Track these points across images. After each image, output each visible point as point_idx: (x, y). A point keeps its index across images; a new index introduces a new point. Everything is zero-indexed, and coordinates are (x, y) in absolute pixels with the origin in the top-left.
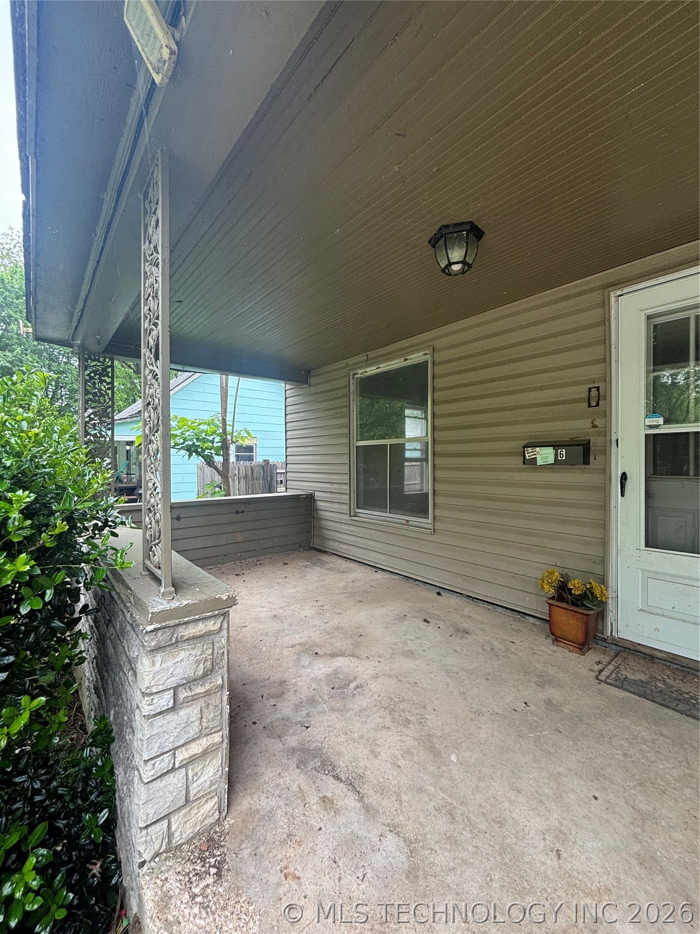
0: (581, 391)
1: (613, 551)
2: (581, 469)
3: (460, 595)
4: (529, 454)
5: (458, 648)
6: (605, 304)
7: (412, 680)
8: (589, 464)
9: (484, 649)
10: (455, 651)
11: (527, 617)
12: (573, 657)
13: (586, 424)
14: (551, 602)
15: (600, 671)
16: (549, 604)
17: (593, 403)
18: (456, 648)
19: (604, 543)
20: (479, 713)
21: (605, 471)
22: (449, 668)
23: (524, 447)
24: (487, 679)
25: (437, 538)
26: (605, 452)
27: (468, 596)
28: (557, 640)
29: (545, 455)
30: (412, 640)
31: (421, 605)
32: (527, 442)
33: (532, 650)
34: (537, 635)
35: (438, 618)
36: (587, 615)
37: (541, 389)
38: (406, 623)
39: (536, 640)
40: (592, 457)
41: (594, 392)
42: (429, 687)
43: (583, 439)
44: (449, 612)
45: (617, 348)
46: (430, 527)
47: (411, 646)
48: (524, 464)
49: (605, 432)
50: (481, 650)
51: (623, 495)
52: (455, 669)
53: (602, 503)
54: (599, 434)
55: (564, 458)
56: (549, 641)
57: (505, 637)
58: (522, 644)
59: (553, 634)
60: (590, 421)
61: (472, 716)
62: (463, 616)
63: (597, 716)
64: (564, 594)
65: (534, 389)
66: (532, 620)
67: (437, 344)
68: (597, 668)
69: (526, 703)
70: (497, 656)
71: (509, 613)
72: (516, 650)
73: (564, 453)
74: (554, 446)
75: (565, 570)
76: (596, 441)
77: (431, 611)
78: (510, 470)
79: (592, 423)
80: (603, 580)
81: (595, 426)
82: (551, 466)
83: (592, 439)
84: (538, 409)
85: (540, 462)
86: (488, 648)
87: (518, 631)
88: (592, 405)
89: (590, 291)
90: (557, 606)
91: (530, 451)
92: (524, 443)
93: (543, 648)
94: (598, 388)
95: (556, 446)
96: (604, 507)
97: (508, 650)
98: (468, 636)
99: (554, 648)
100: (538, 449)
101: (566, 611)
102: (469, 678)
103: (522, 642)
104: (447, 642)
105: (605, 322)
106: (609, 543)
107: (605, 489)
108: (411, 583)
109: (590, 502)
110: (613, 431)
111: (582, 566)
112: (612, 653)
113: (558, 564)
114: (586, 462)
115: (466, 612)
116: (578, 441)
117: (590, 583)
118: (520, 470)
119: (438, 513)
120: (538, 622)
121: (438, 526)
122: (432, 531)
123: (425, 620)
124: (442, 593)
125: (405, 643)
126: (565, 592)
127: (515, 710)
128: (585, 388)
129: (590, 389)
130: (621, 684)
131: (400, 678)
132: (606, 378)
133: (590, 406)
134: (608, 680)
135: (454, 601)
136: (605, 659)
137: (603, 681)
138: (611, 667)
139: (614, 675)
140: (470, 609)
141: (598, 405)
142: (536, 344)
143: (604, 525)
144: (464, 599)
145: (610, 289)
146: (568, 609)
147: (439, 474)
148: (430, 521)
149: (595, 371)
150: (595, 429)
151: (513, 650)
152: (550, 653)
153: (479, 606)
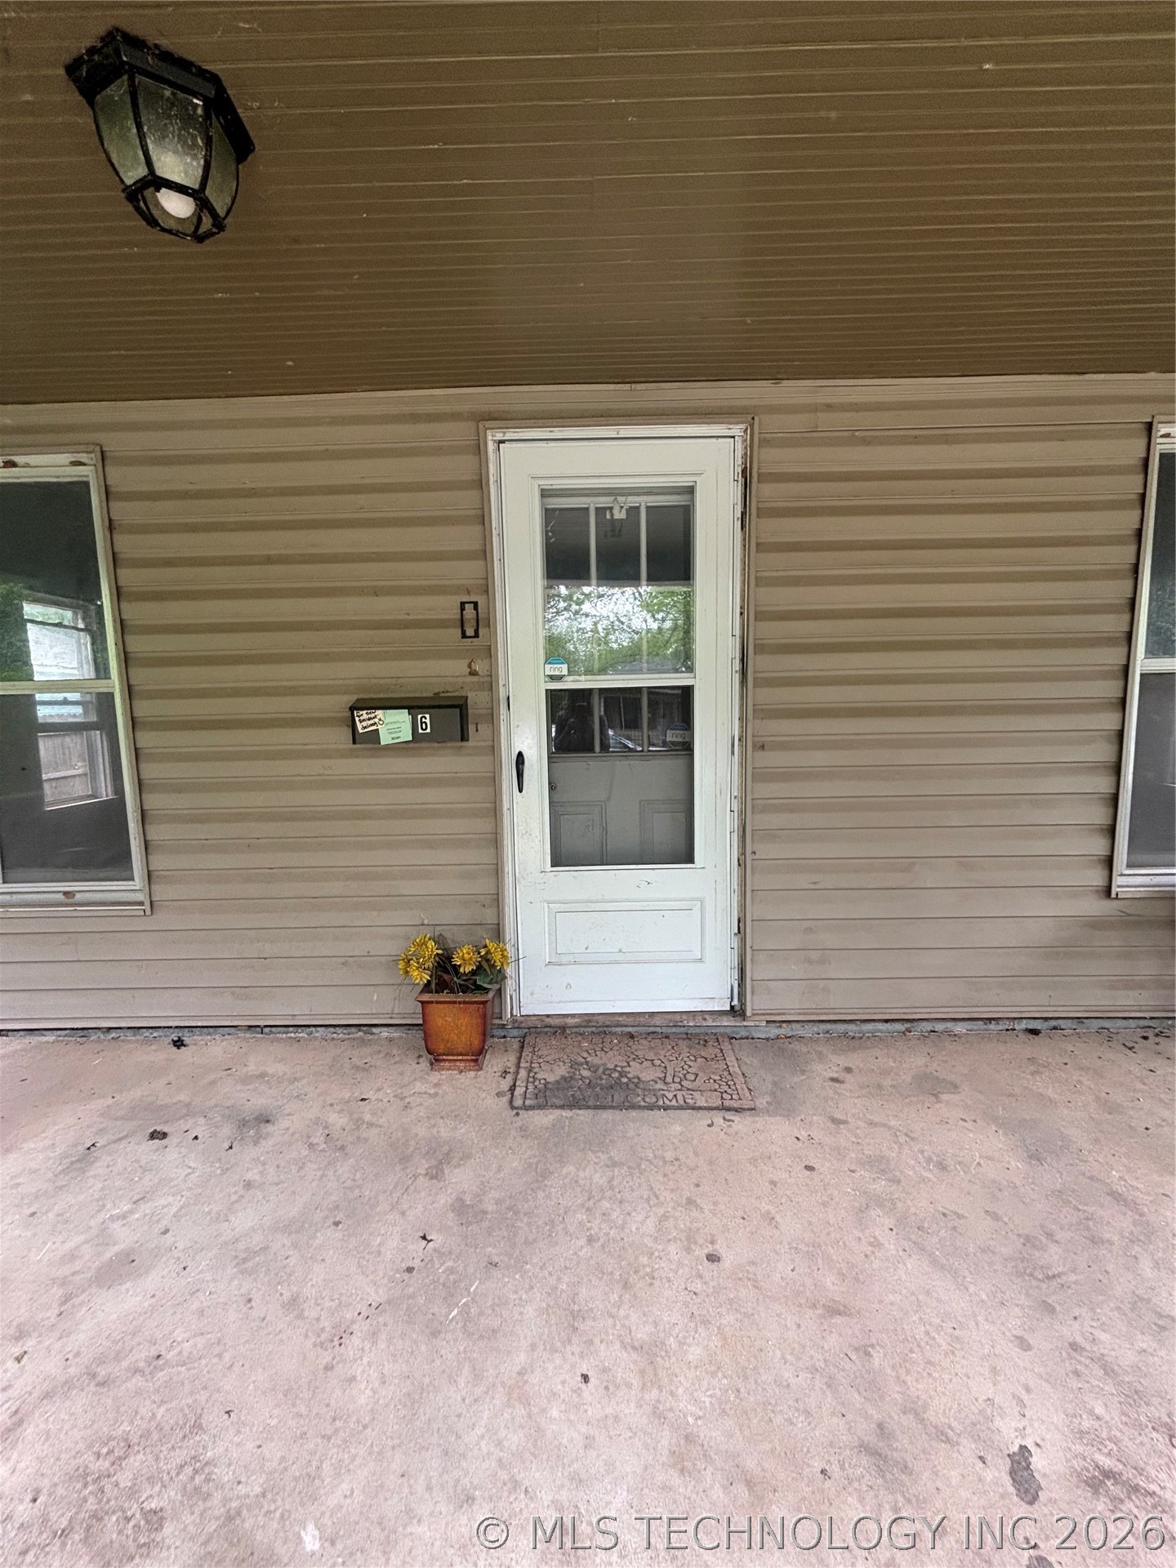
0: (447, 606)
1: (509, 881)
2: (454, 748)
3: (232, 1030)
4: (364, 724)
5: (253, 1175)
6: (478, 450)
7: (141, 1355)
8: (468, 740)
9: (311, 1146)
10: (248, 1185)
11: (374, 1030)
12: (468, 1082)
13: (459, 667)
14: (426, 997)
15: (512, 1089)
16: (422, 1003)
17: (470, 632)
18: (249, 1176)
19: (497, 871)
20: (341, 1335)
21: (493, 749)
22: (241, 1246)
23: (352, 709)
24: (337, 1224)
25: (162, 919)
26: (492, 718)
27: (250, 1027)
28: (436, 1060)
29: (394, 726)
30: (124, 1216)
31: (136, 1093)
32: (354, 698)
33: (402, 1099)
34: (400, 1062)
35: (189, 1111)
36: (484, 1003)
37: (376, 592)
38: (99, 1169)
39: (402, 1074)
40: (471, 728)
41: (469, 611)
42: (200, 1342)
43: (456, 694)
44: (213, 1083)
45: (501, 536)
46: (140, 897)
47: (124, 1237)
48: (354, 742)
49: (490, 685)
50: (305, 1152)
51: (521, 790)
52: (257, 1240)
53: (489, 805)
54: (481, 687)
55: (428, 730)
56: (424, 1064)
57: (347, 1095)
58: (381, 1095)
59: (429, 1052)
60: (467, 661)
61: (326, 1358)
62: (246, 1080)
63: (535, 1185)
64: (446, 977)
65: (362, 592)
66: (385, 1033)
67: (114, 442)
68: (505, 1084)
69: (424, 1238)
70: (342, 1148)
71: (341, 1034)
72: (374, 1114)
73: (428, 721)
74: (409, 708)
75: (438, 928)
76: (476, 700)
77: (167, 1100)
78: (325, 754)
79: (470, 666)
80: (498, 933)
81: (473, 673)
82: (405, 745)
83: (471, 695)
84: (371, 632)
85: (385, 739)
86: (318, 1138)
87: (366, 1068)
88: (468, 634)
89: (455, 417)
90: (437, 1002)
91: (365, 716)
92: (351, 699)
93: (419, 1087)
94: (476, 604)
95: (413, 706)
96: (494, 811)
97: (358, 1123)
98: (270, 1128)
99: (435, 1077)
100: (379, 713)
101: (451, 1006)
102: (295, 1246)
103: (379, 1090)
104: (225, 1171)
105: (480, 484)
106: (503, 871)
107: (494, 781)
108: (99, 1041)
109: (473, 805)
110: (501, 683)
111: (464, 916)
112: (516, 1045)
113: (426, 922)
114: (464, 737)
115: (252, 1068)
116: (449, 697)
117: (485, 946)
118: (343, 754)
119: (159, 862)
120: (396, 1034)
121: (161, 892)
122: (147, 907)
123: (154, 1135)
124: (186, 1040)
125: (103, 1237)
126: (448, 973)
127: (410, 1270)
128: (456, 600)
129: (463, 604)
130: (544, 1098)
131: (102, 1372)
132: (487, 588)
133: (464, 636)
134: (528, 1102)
135: (217, 1049)
136: (512, 1059)
137: (521, 1108)
138: (523, 1073)
139: (531, 1087)
140: (264, 1057)
141: (476, 635)
142: (362, 499)
143: (495, 841)
144: (241, 1035)
145: (489, 424)
146: (455, 1002)
147: (150, 771)
148: (139, 882)
149: (466, 572)
150: (475, 679)
151: (367, 1117)
152: (432, 1091)
153: (279, 1040)
